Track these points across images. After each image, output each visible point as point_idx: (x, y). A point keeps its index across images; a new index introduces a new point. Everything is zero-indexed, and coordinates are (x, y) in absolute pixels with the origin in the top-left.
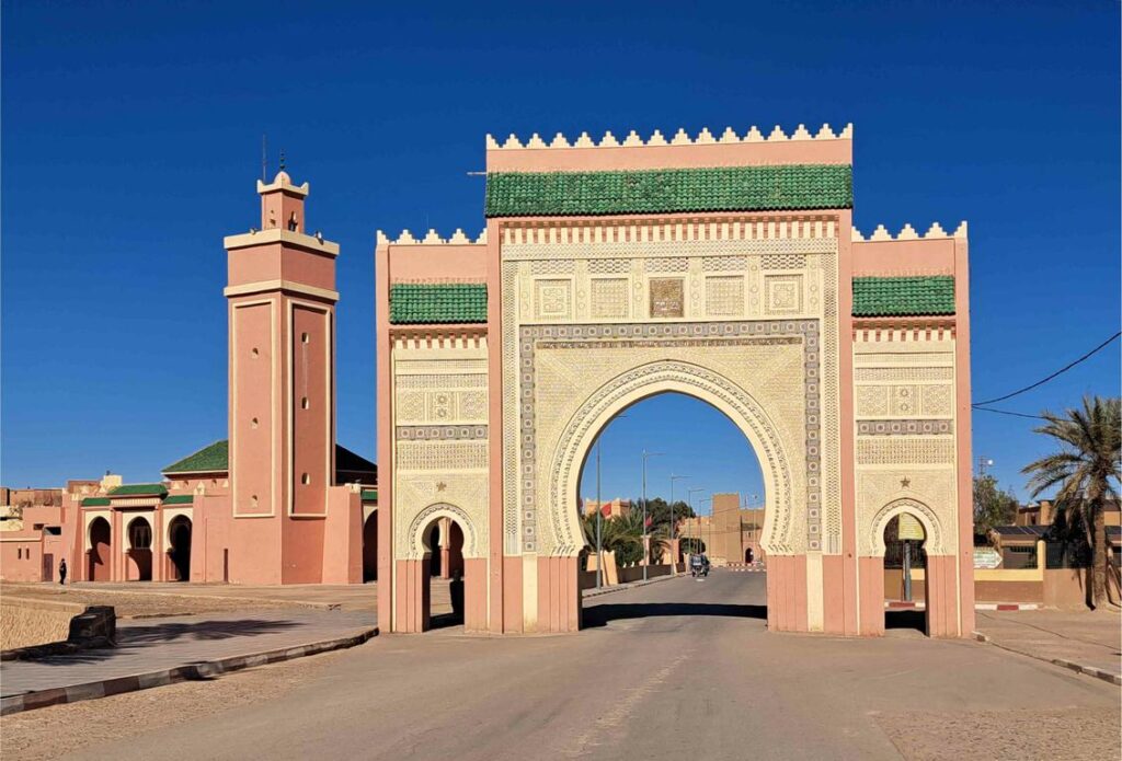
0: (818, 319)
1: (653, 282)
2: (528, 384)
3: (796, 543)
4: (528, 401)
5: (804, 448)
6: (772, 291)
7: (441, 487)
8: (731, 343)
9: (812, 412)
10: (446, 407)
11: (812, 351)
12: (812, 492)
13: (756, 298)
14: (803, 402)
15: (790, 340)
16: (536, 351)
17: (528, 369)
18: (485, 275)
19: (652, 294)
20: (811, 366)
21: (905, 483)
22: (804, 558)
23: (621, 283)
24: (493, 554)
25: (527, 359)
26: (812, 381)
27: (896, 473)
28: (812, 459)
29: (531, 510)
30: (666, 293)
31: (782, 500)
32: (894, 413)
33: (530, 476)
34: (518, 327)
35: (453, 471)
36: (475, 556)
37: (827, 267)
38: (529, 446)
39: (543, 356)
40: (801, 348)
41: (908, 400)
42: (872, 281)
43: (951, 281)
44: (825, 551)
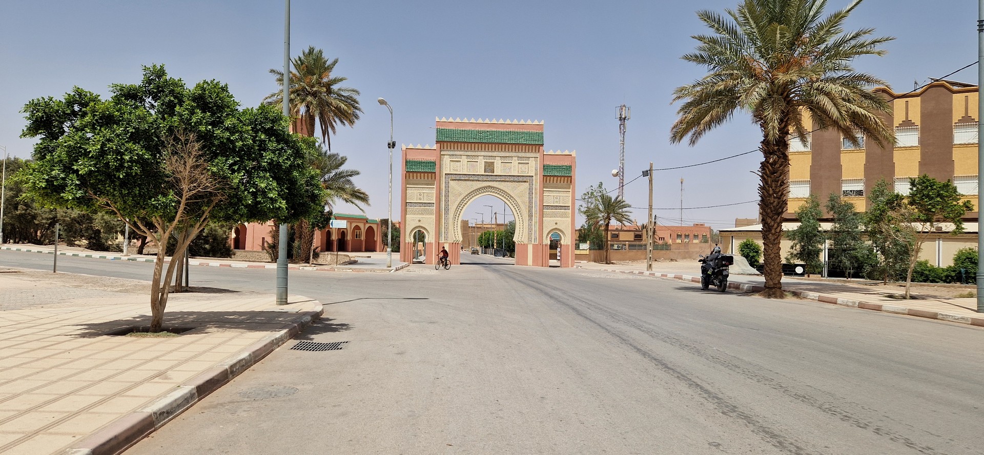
0: (533, 176)
1: (485, 163)
2: (447, 192)
3: (525, 240)
4: (447, 196)
6: (520, 167)
7: (420, 221)
8: (508, 181)
9: (530, 202)
10: (421, 197)
11: (531, 184)
12: (530, 225)
13: (515, 168)
14: (528, 199)
15: (525, 182)
16: (450, 182)
17: (447, 187)
18: (435, 158)
19: (485, 166)
20: (530, 189)
21: (556, 224)
22: (527, 245)
23: (476, 163)
24: (436, 242)
25: (447, 184)
26: (531, 193)
27: (554, 221)
28: (530, 216)
29: (447, 229)
30: (489, 166)
31: (521, 228)
32: (554, 203)
33: (446, 219)
34: (445, 174)
35: (423, 216)
36: (429, 242)
37: (536, 161)
38: (447, 210)
39: (452, 183)
40: (528, 184)
41: (557, 200)
42: (548, 166)
43: (570, 167)
44: (533, 243)
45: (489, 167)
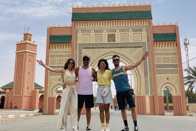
0: (146, 43)
1: (108, 35)
3: (143, 93)
5: (144, 71)
6: (135, 36)
8: (126, 47)
10: (61, 62)
11: (144, 49)
12: (146, 81)
13: (131, 37)
15: (140, 47)
16: (82, 50)
17: (80, 53)
18: (71, 33)
19: (108, 37)
21: (168, 79)
22: (145, 96)
23: (101, 35)
25: (80, 51)
27: (165, 76)
28: (146, 73)
32: (164, 63)
34: (78, 44)
37: (147, 30)
40: (142, 48)
41: (167, 60)
42: (157, 34)
43: (175, 34)
44: (150, 95)
45: (112, 37)
